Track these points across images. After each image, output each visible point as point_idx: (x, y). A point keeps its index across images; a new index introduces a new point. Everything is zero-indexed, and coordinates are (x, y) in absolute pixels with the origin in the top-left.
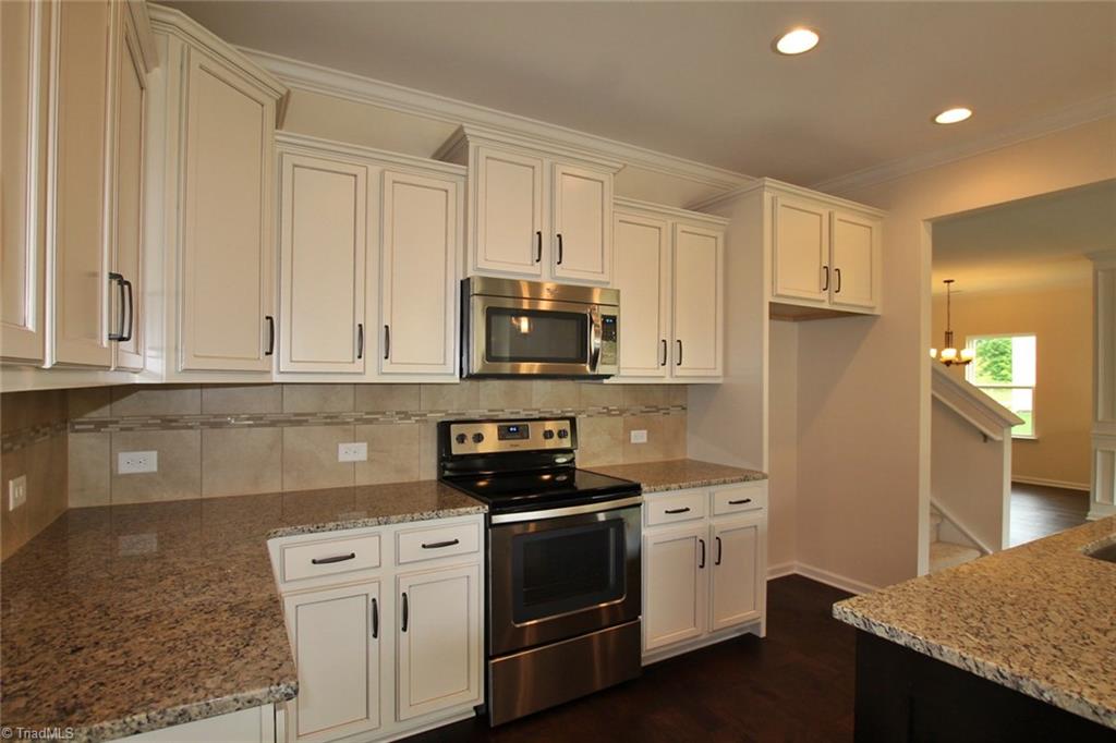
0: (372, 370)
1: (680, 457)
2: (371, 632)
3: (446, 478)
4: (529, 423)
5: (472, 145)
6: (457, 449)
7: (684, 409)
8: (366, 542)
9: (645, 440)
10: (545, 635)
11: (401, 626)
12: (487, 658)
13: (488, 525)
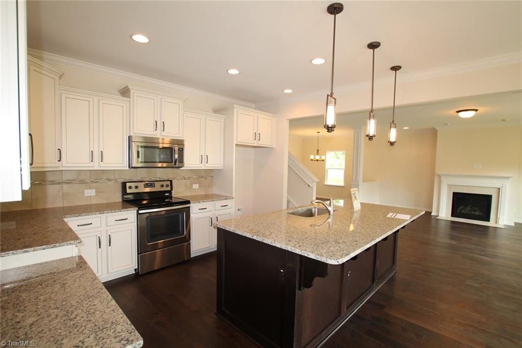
0: (97, 166)
1: (210, 193)
2: (98, 246)
3: (125, 201)
4: (155, 182)
5: (132, 92)
6: (129, 191)
7: (212, 177)
8: (95, 219)
9: (198, 187)
10: (165, 245)
11: (109, 245)
12: (138, 254)
13: (138, 214)
